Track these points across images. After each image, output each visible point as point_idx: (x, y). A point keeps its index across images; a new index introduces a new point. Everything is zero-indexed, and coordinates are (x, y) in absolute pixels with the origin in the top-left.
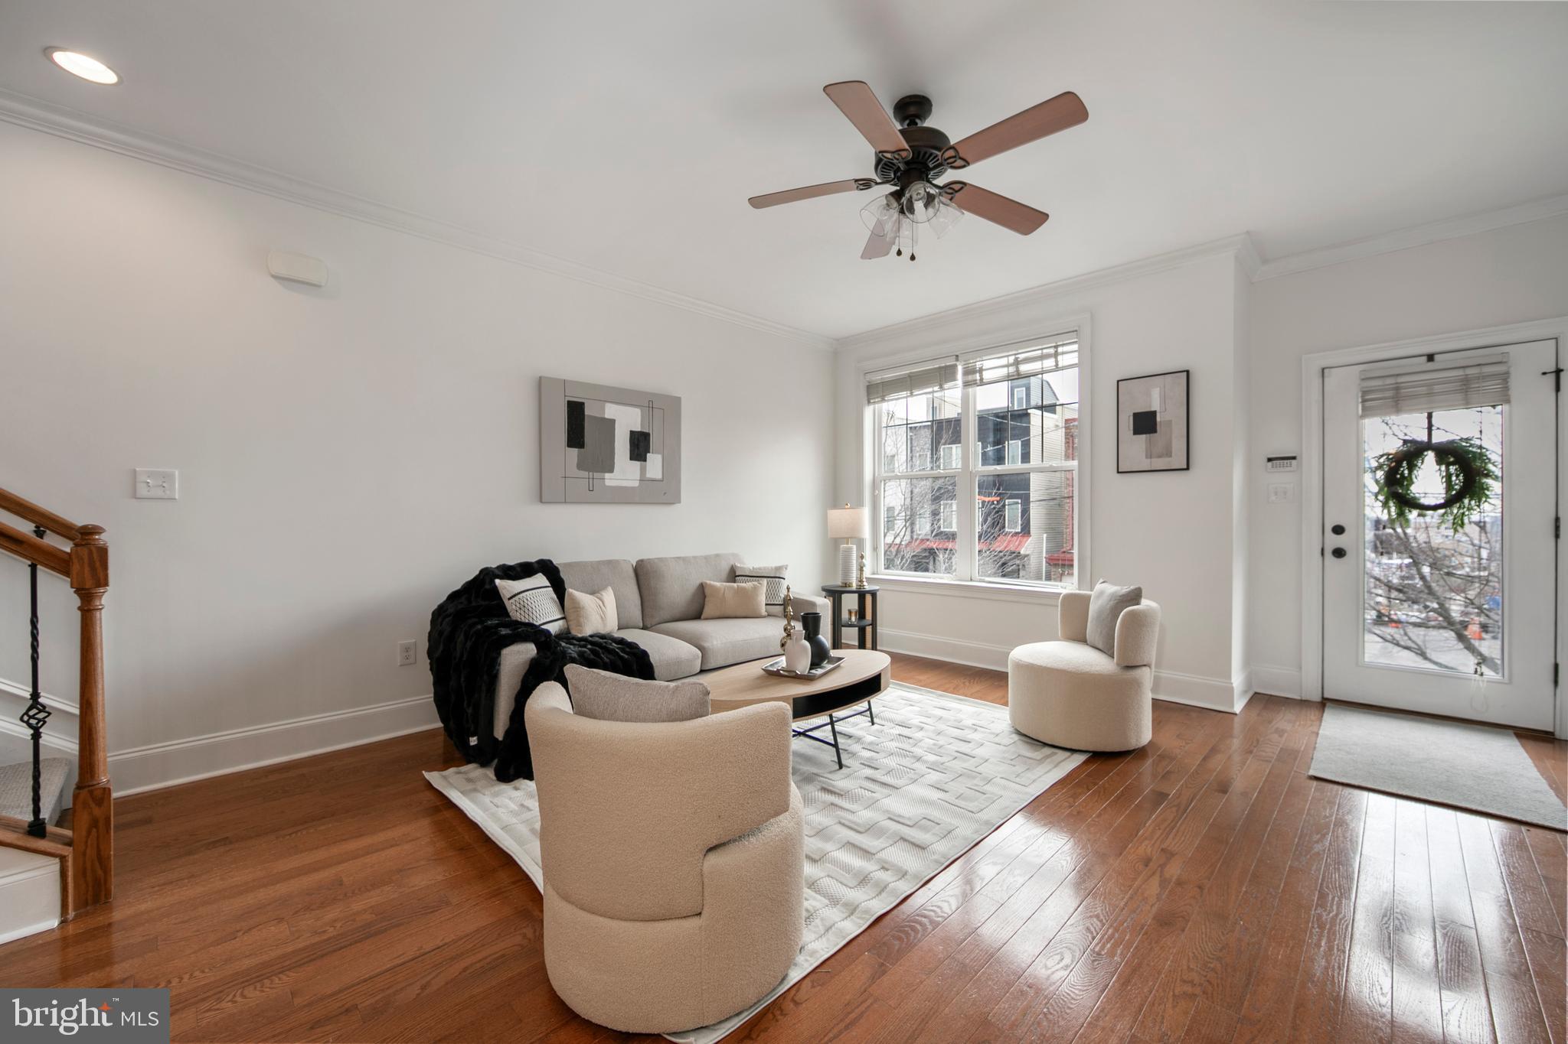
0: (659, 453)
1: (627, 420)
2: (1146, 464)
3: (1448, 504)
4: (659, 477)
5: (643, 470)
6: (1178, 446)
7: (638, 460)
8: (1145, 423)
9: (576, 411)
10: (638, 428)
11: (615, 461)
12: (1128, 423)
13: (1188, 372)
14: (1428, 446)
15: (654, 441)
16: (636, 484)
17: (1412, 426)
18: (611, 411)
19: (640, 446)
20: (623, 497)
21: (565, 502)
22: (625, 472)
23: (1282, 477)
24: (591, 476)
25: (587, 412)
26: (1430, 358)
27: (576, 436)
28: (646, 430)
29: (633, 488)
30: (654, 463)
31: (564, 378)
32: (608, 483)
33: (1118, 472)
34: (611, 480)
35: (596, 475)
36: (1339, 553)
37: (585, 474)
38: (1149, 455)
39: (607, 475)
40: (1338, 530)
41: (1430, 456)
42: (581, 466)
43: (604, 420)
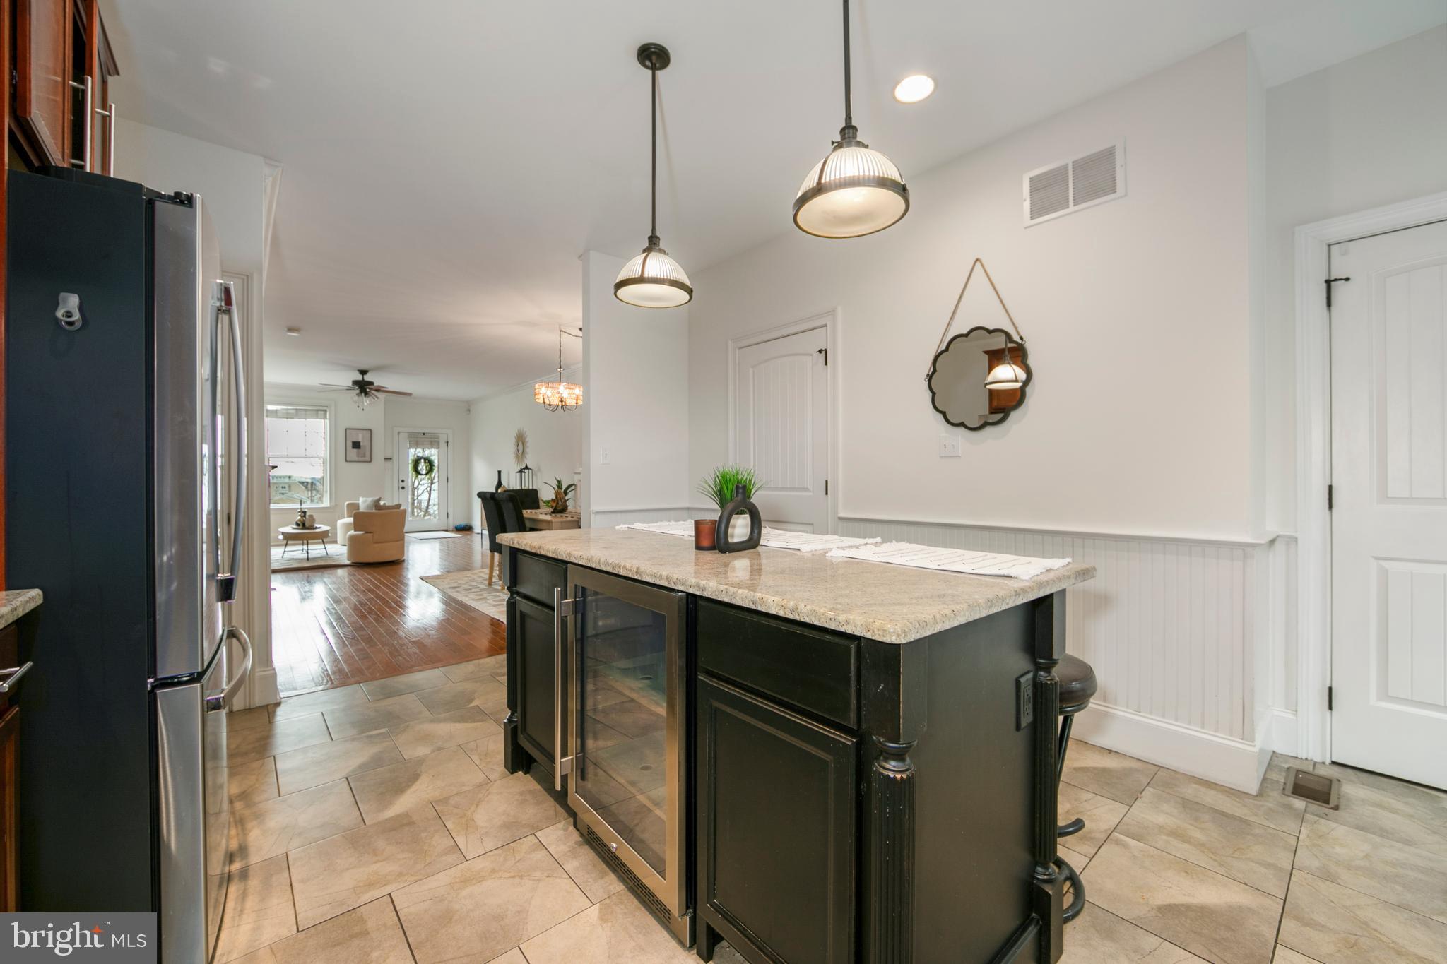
2: (356, 459)
3: (426, 474)
6: (368, 454)
8: (356, 445)
12: (350, 444)
13: (371, 430)
14: (422, 458)
17: (419, 453)
23: (388, 464)
26: (424, 434)
33: (346, 461)
36: (403, 488)
38: (358, 456)
40: (403, 481)
41: (422, 461)
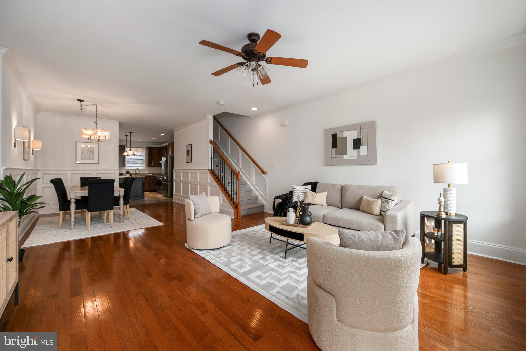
0: (365, 145)
1: (351, 136)
4: (366, 154)
5: (359, 153)
7: (356, 149)
9: (334, 137)
10: (356, 137)
11: (348, 150)
15: (363, 141)
16: (356, 158)
18: (345, 134)
19: (357, 144)
20: (351, 163)
21: (332, 165)
22: (352, 154)
24: (339, 157)
25: (338, 136)
27: (334, 145)
28: (359, 138)
29: (355, 159)
30: (364, 150)
31: (330, 128)
32: (345, 158)
34: (346, 157)
35: (341, 156)
37: (337, 156)
39: (345, 156)
42: (336, 154)
43: (343, 137)
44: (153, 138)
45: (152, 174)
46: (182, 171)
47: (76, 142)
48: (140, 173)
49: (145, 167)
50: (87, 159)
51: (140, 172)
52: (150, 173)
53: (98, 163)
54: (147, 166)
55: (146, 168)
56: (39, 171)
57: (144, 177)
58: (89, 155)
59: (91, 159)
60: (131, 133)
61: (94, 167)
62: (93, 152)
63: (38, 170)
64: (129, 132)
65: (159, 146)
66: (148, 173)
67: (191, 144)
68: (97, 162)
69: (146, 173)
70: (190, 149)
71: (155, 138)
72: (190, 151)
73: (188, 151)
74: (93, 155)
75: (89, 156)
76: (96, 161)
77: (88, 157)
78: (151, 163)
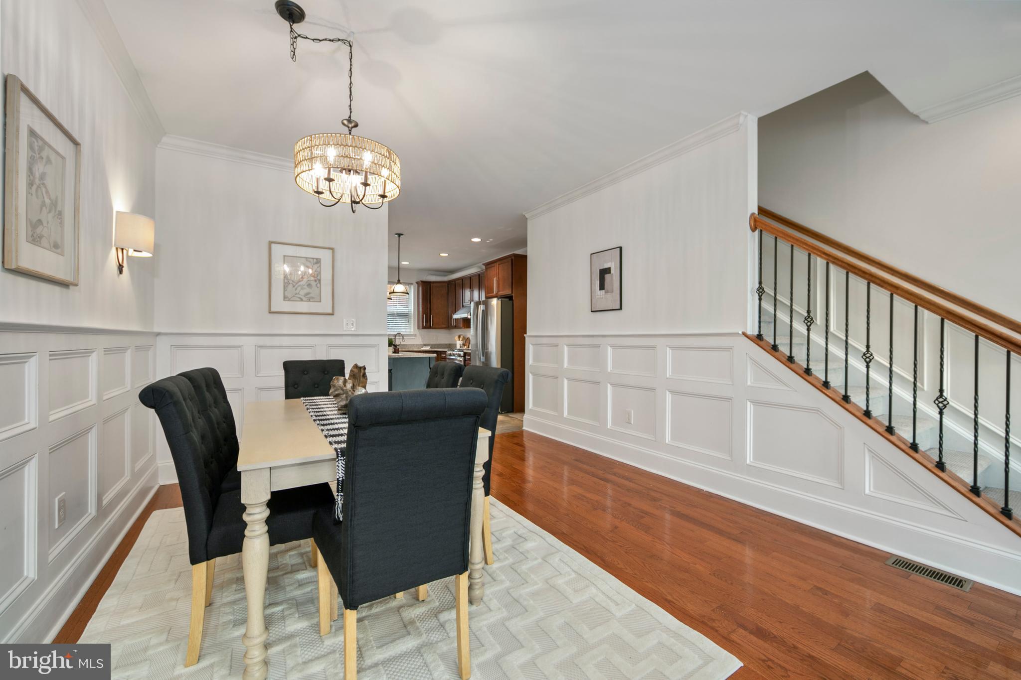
44: (442, 255)
45: (431, 348)
46: (566, 340)
47: (271, 243)
48: (404, 345)
49: (414, 330)
50: (302, 300)
51: (404, 340)
52: (425, 345)
53: (332, 314)
54: (418, 328)
55: (417, 332)
56: (160, 339)
57: (435, 355)
58: (305, 287)
59: (313, 298)
60: (400, 235)
61: (320, 325)
62: (319, 278)
63: (158, 334)
64: (396, 234)
65: (446, 279)
66: (422, 343)
67: (621, 248)
68: (330, 311)
69: (417, 345)
70: (613, 266)
71: (447, 255)
72: (615, 271)
73: (604, 272)
74: (318, 285)
75: (307, 290)
76: (325, 306)
77: (303, 292)
78: (428, 320)
